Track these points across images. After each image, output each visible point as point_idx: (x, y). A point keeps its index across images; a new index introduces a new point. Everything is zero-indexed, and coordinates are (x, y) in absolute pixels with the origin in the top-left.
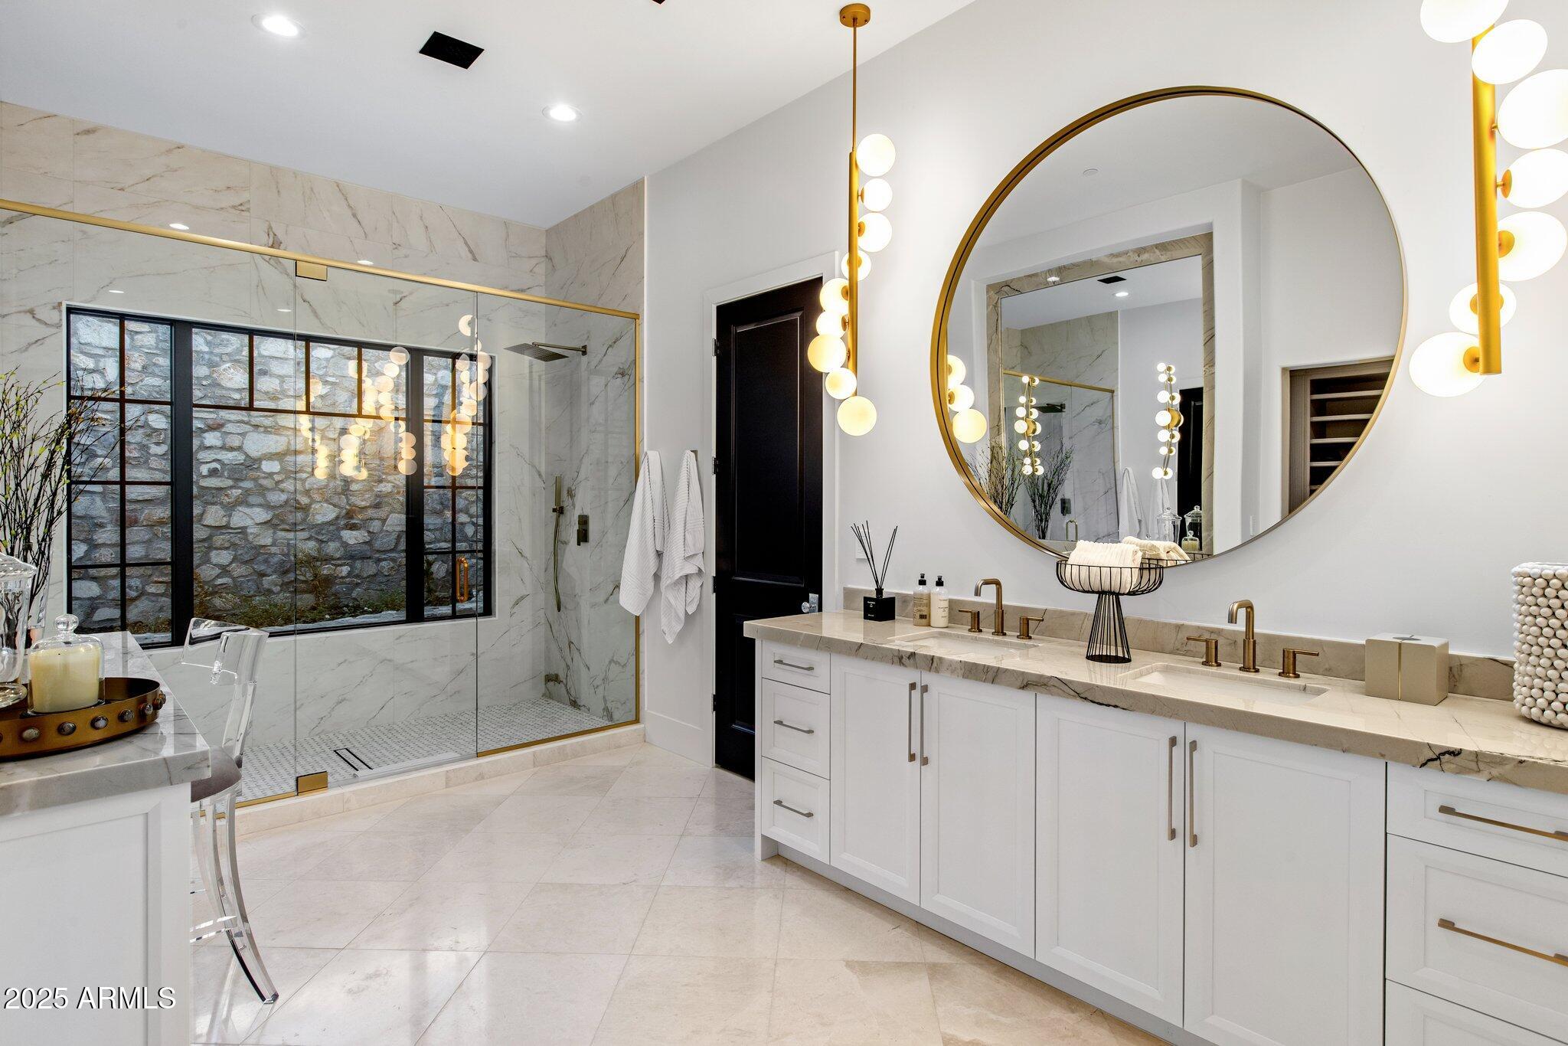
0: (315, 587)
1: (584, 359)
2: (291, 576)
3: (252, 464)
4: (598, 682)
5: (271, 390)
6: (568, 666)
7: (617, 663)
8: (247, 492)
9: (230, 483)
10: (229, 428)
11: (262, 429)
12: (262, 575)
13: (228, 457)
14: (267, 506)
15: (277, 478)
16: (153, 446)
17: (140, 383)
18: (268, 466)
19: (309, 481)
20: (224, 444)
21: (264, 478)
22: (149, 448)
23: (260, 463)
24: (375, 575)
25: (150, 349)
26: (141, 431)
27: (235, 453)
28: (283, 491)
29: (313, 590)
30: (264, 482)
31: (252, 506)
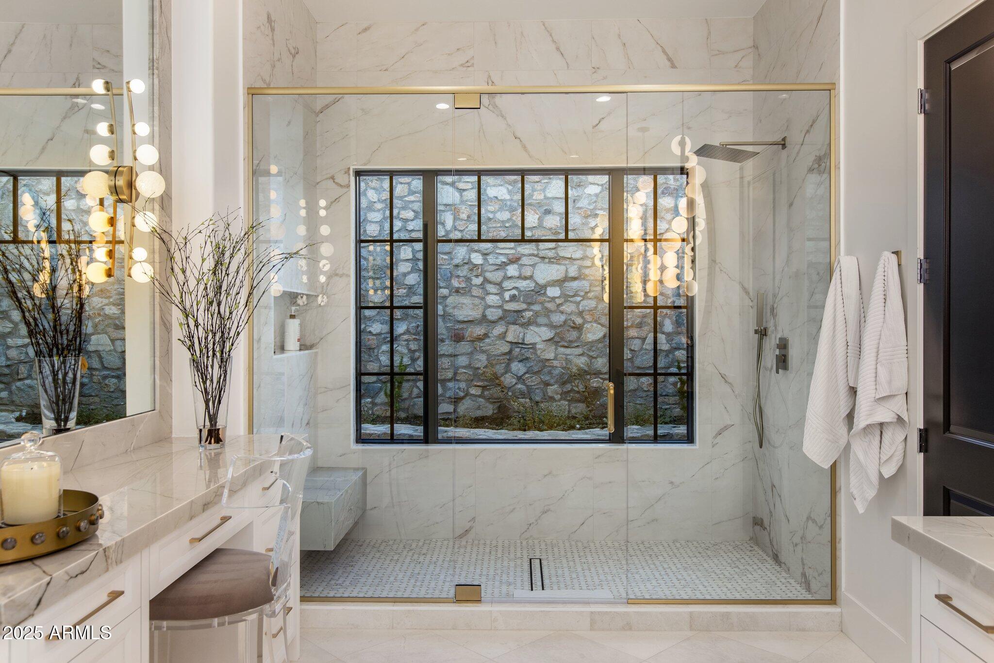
0: (586, 398)
1: (785, 152)
2: (568, 387)
3: (540, 289)
4: (797, 539)
5: (553, 226)
6: (771, 512)
7: (814, 521)
8: (537, 314)
9: (524, 306)
10: (524, 260)
11: (547, 260)
12: (548, 384)
13: (523, 284)
14: (551, 326)
15: (558, 301)
16: (473, 278)
17: (467, 230)
18: (553, 292)
19: (582, 303)
20: (520, 275)
21: (549, 302)
22: (471, 280)
23: (546, 289)
24: (635, 390)
25: (472, 202)
26: (466, 267)
27: (528, 282)
28: (562, 313)
29: (584, 400)
30: (549, 305)
31: (540, 325)
